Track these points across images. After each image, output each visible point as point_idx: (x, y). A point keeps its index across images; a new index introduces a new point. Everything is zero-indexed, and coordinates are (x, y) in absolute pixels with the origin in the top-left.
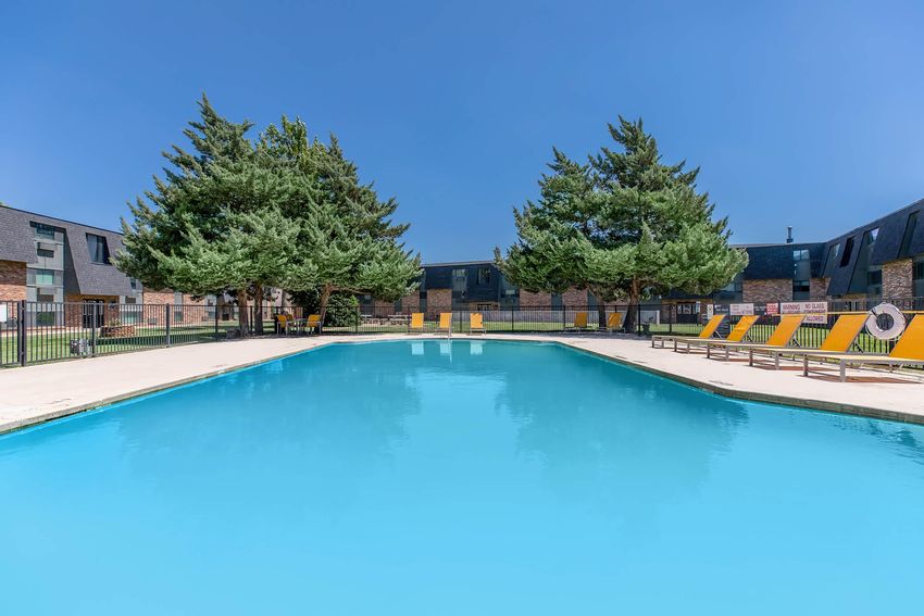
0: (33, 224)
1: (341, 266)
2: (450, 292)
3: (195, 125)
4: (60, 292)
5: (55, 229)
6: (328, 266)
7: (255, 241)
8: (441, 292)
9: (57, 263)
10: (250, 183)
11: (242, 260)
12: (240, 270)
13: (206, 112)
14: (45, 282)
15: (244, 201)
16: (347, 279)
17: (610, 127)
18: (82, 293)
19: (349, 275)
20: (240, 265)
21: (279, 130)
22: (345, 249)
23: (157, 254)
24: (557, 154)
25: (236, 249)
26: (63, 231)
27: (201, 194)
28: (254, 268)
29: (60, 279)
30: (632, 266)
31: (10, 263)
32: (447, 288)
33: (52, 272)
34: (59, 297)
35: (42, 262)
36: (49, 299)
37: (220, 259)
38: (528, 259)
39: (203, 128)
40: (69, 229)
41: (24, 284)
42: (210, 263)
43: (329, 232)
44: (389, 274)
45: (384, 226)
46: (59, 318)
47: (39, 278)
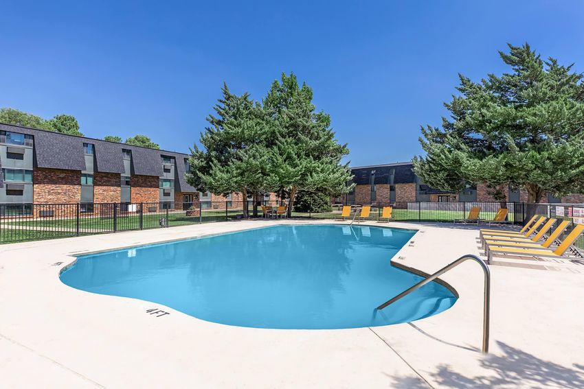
0: (162, 156)
1: (293, 176)
2: (414, 185)
3: (221, 101)
4: (173, 190)
5: (171, 157)
6: (285, 177)
7: (244, 165)
8: (407, 185)
9: (171, 176)
10: (243, 132)
11: (236, 177)
12: (236, 182)
13: (225, 93)
14: (167, 186)
15: (240, 142)
16: (300, 184)
17: (501, 54)
18: (182, 191)
19: (301, 182)
20: (235, 179)
21: (280, 83)
22: (295, 166)
23: (200, 174)
24: (462, 79)
25: (233, 171)
26: (174, 158)
27: (220, 141)
28: (243, 181)
29: (173, 184)
30: (502, 170)
31: (153, 177)
32: (412, 182)
33: (169, 181)
34: (172, 194)
35: (166, 176)
36: (168, 194)
37: (225, 176)
38: (430, 166)
39: (224, 102)
40: (177, 156)
41: (158, 187)
42: (221, 178)
43: (285, 156)
44: (324, 181)
45: (328, 147)
46: (173, 205)
47: (164, 183)
